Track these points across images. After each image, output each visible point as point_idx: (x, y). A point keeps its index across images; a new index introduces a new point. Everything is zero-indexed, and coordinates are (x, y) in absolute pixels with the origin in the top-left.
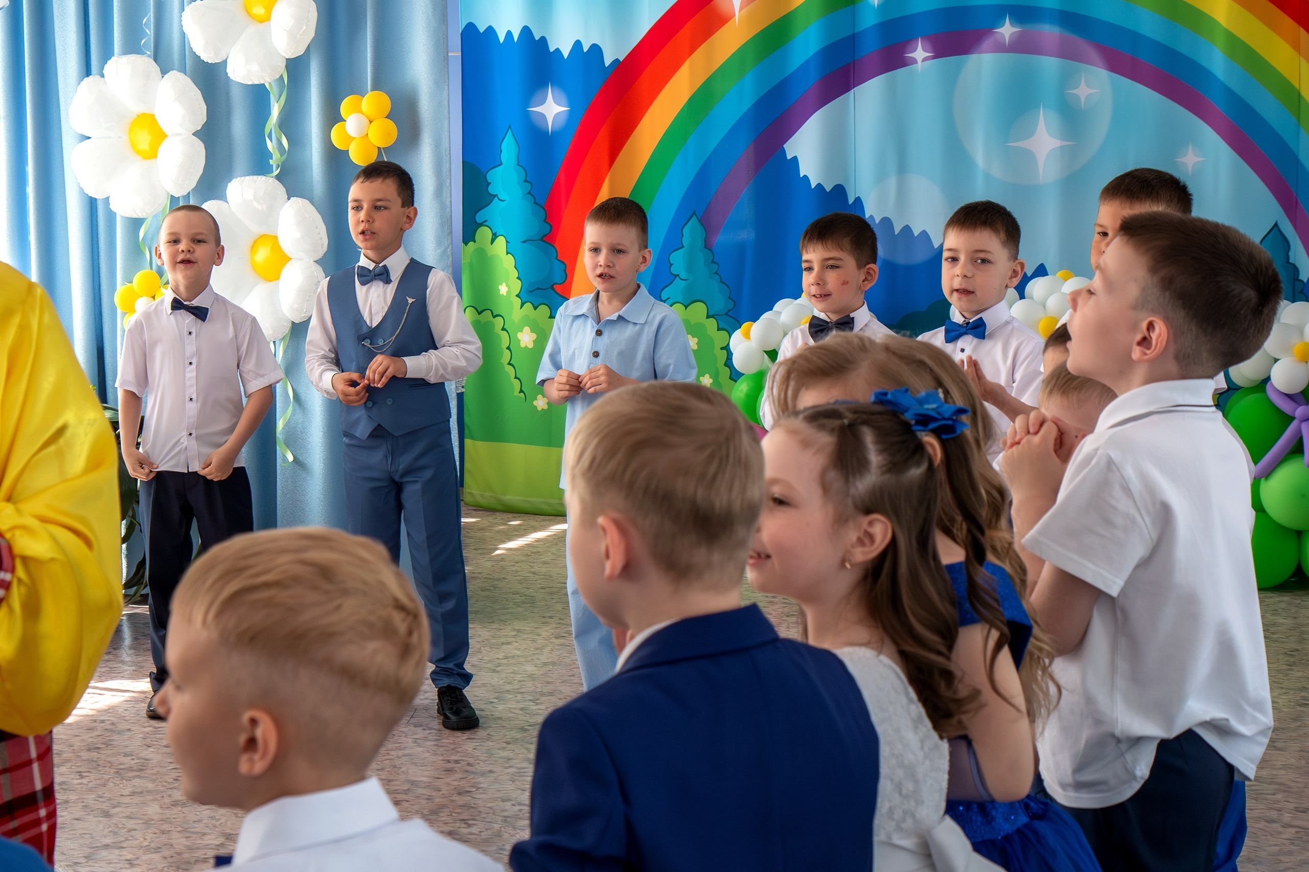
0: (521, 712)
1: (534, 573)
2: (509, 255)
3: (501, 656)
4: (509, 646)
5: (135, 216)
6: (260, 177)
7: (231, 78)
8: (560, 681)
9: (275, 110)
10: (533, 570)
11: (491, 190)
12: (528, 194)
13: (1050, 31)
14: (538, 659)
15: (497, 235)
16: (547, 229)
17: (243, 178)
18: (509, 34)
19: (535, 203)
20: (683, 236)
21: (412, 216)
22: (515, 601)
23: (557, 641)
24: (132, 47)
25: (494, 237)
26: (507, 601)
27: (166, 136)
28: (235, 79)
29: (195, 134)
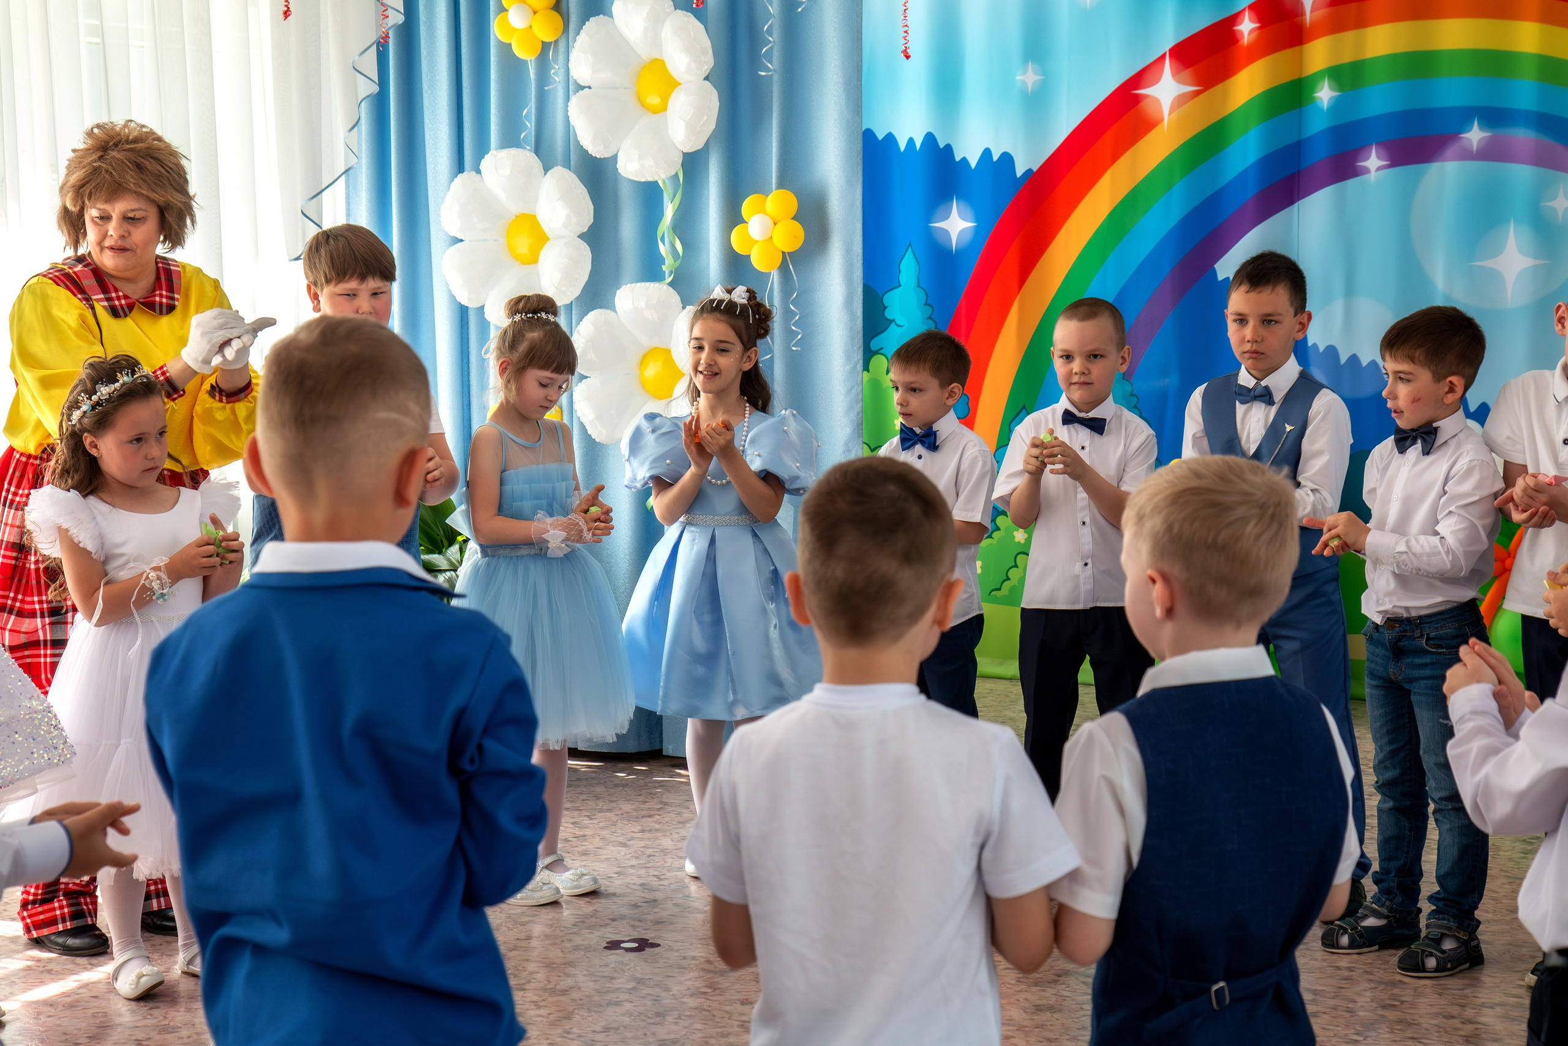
6: (652, 284)
7: (622, 175)
9: (669, 211)
11: (889, 314)
12: (929, 319)
13: (1523, 135)
17: (633, 285)
18: (911, 141)
24: (511, 140)
27: (548, 239)
28: (625, 176)
29: (582, 236)
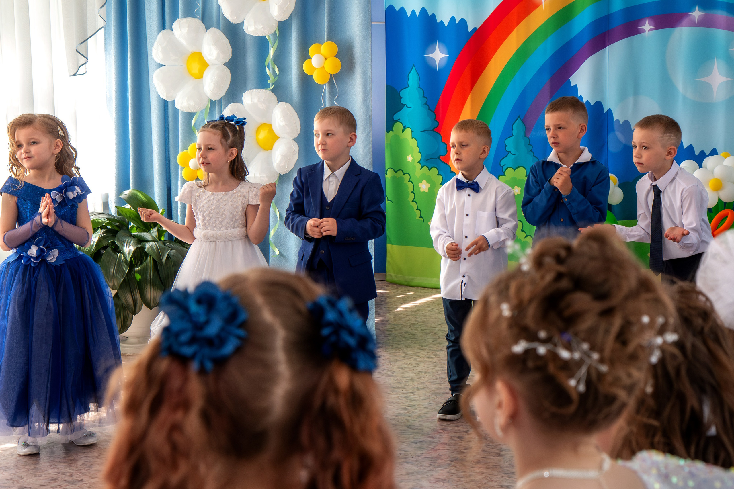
0: (405, 399)
1: (418, 322)
2: (413, 139)
3: (395, 367)
4: (401, 362)
5: (189, 111)
6: (262, 90)
7: (246, 32)
8: (428, 382)
9: (271, 52)
10: (417, 320)
11: (402, 101)
12: (424, 104)
13: (721, 14)
14: (417, 369)
15: (406, 127)
16: (436, 124)
17: (252, 90)
18: (413, 12)
19: (429, 109)
20: (513, 129)
22: (406, 337)
23: (428, 360)
24: (189, 13)
25: (404, 128)
26: (401, 337)
27: (208, 65)
28: (248, 33)
29: (225, 64)
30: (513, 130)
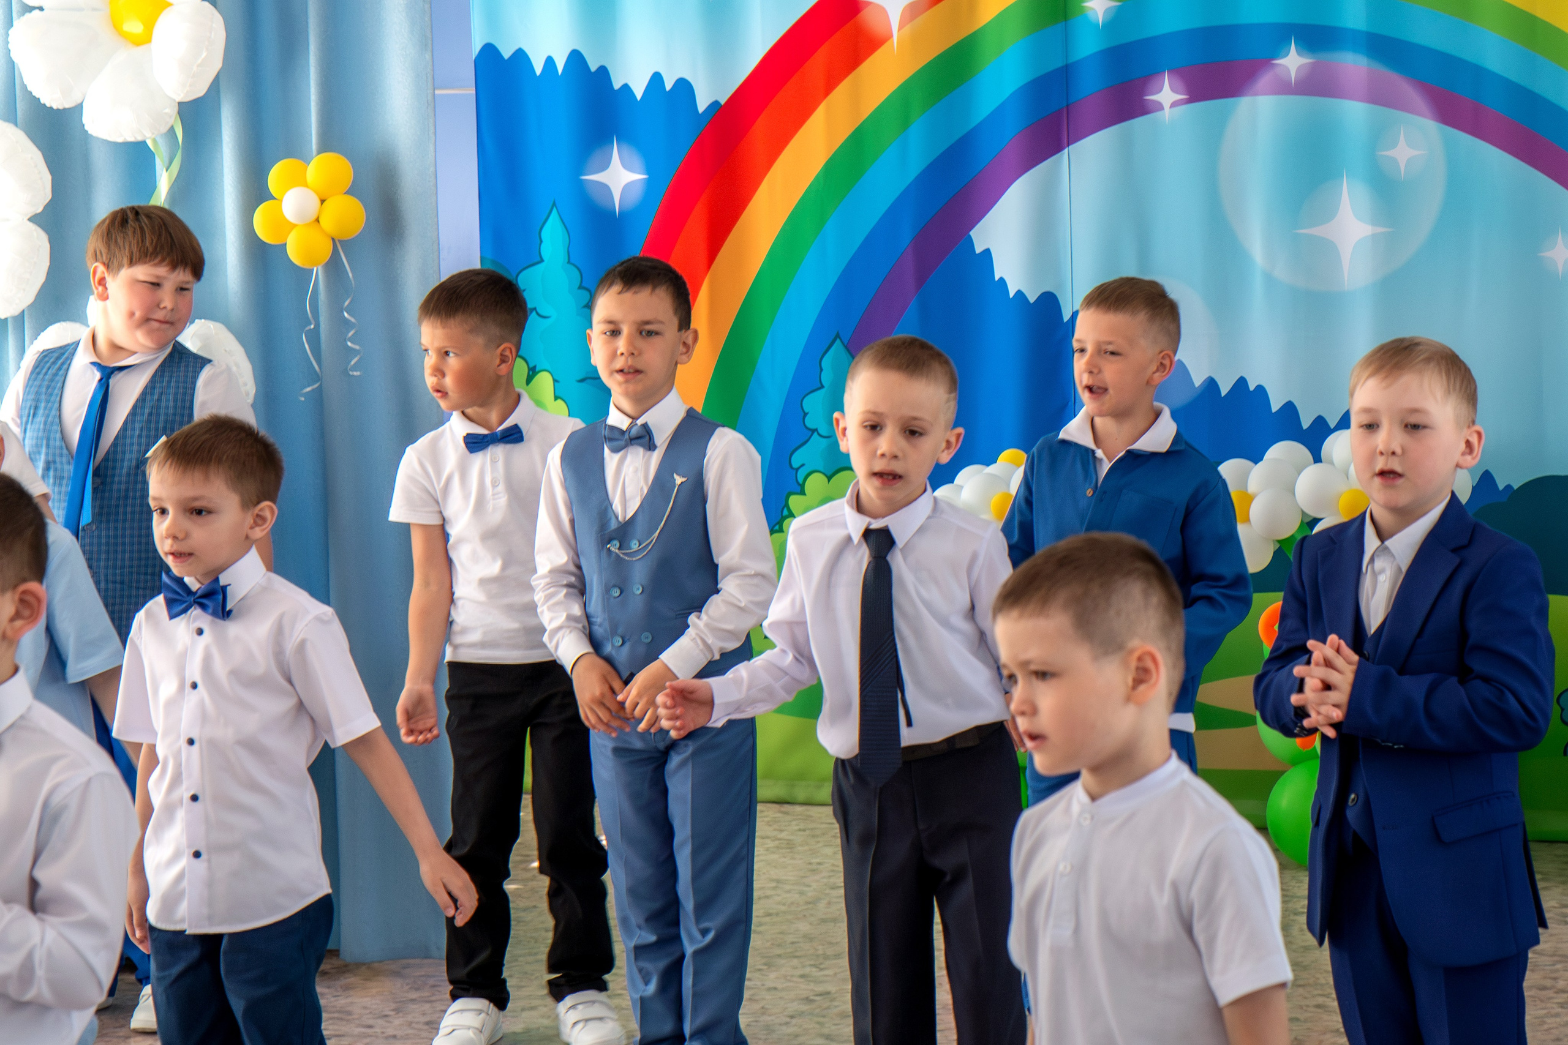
2: (559, 401)
7: (89, 132)
9: (164, 182)
13: (1354, 63)
15: (537, 370)
18: (550, 62)
20: (822, 370)
21: (690, 341)
25: (531, 373)
28: (96, 134)
29: (34, 220)
30: (823, 373)
